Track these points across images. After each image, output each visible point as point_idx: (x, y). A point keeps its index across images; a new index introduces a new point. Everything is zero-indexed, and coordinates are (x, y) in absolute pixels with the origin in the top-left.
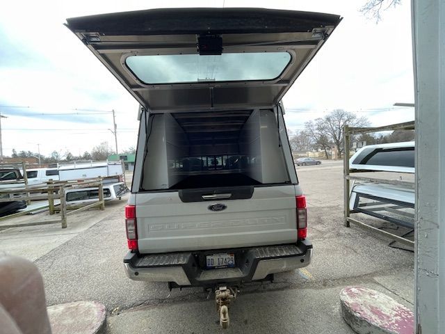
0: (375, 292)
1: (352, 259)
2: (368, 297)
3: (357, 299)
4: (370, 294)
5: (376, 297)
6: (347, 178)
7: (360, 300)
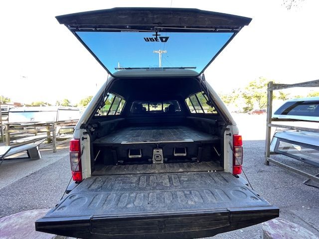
0: (296, 225)
1: (271, 193)
2: (288, 229)
3: (278, 230)
4: (291, 227)
5: (296, 230)
6: (269, 125)
7: (281, 232)
